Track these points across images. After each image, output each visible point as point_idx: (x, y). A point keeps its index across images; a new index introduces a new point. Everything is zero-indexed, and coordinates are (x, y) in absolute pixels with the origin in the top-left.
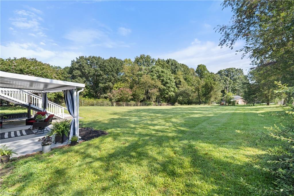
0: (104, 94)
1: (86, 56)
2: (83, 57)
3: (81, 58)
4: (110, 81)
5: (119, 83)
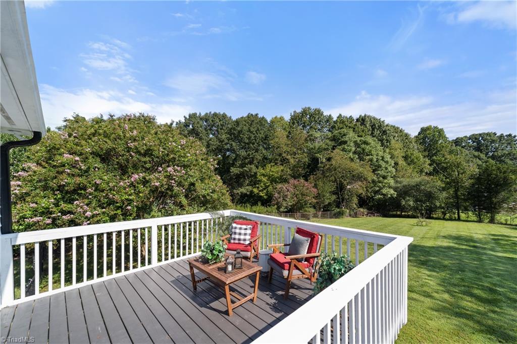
0: (240, 188)
1: (200, 114)
2: (196, 114)
3: (193, 116)
4: (251, 163)
5: (269, 165)
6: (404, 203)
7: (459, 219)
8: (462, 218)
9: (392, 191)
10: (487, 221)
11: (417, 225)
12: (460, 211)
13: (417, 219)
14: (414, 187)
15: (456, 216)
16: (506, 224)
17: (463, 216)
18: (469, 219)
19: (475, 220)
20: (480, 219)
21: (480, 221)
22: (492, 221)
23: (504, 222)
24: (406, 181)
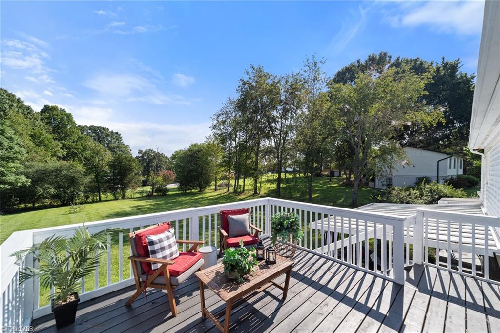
6: (42, 192)
7: (100, 201)
8: (102, 199)
9: (23, 178)
10: (120, 198)
11: (70, 213)
12: (101, 193)
13: (69, 207)
14: (53, 172)
15: (98, 198)
16: (131, 198)
17: (103, 196)
18: (108, 199)
19: (113, 199)
20: (115, 197)
21: (116, 199)
22: (123, 198)
23: (130, 197)
24: (39, 166)
